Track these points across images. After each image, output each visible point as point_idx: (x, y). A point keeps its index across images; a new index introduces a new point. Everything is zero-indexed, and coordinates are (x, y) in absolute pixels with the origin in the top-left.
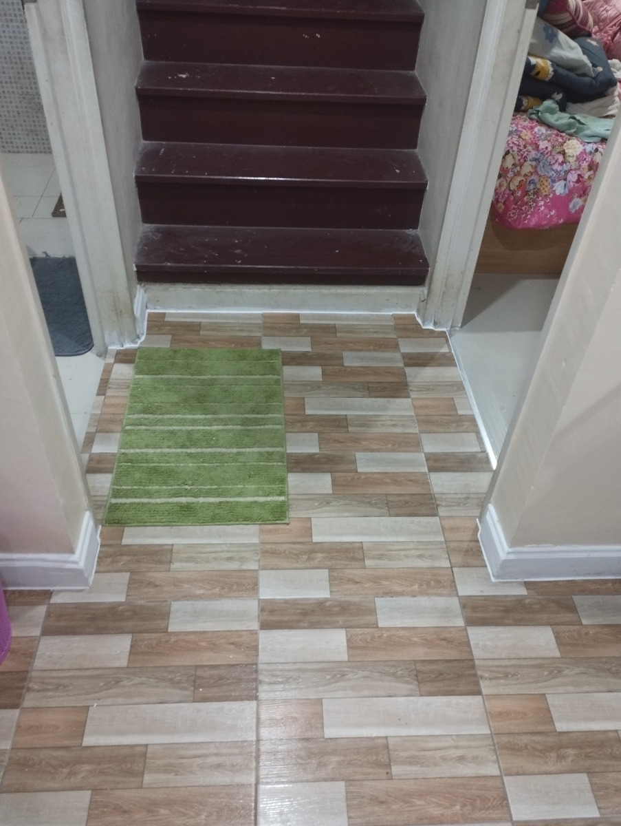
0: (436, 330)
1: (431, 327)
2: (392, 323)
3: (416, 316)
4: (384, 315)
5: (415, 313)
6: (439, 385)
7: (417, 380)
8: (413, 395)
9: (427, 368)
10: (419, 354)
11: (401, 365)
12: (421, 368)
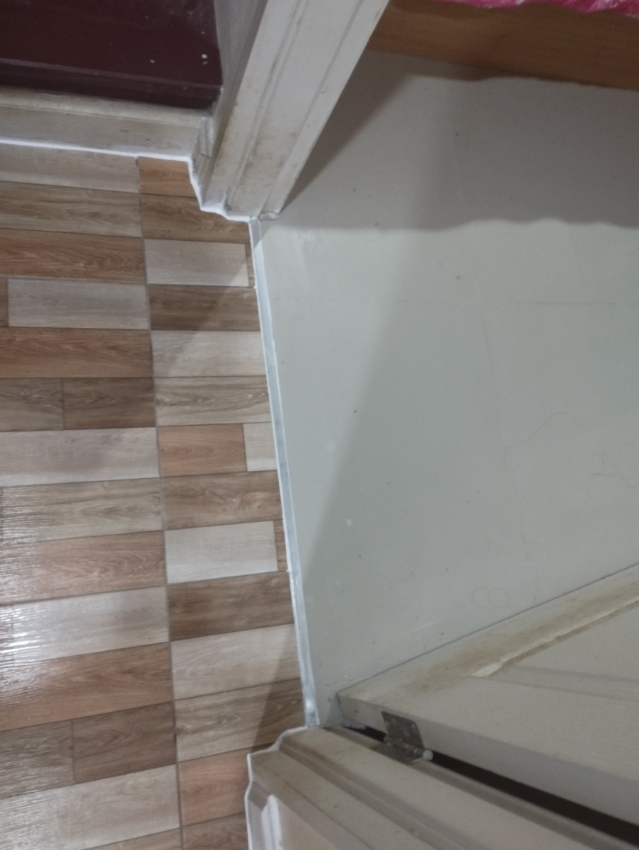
0: (229, 218)
1: (218, 209)
2: (133, 189)
3: (191, 169)
4: (119, 158)
5: (187, 159)
6: (218, 387)
7: (174, 372)
8: (164, 416)
9: (200, 335)
10: (187, 289)
11: (143, 324)
12: (184, 335)
